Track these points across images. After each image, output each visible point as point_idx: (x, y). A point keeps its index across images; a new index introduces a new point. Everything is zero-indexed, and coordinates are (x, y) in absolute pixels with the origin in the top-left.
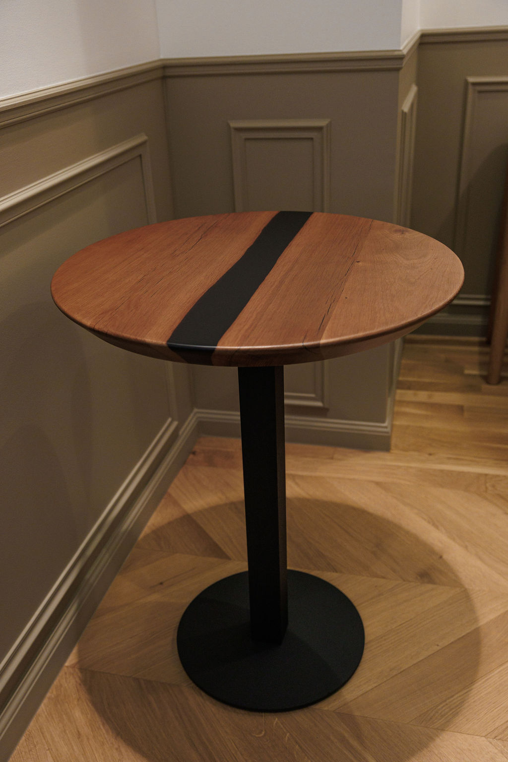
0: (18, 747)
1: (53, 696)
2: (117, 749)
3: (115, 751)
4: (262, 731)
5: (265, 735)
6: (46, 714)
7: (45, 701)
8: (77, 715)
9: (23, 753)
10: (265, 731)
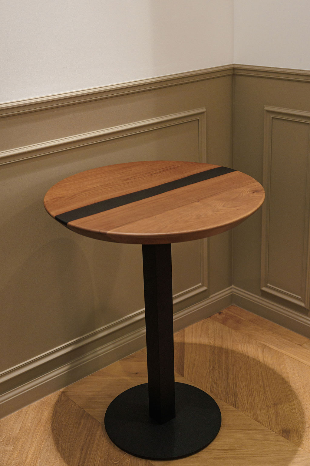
0: (12, 414)
1: (43, 401)
2: (49, 435)
3: (48, 435)
4: (118, 461)
5: (117, 463)
6: (34, 406)
7: (39, 401)
8: (46, 413)
9: (12, 417)
10: (119, 462)
